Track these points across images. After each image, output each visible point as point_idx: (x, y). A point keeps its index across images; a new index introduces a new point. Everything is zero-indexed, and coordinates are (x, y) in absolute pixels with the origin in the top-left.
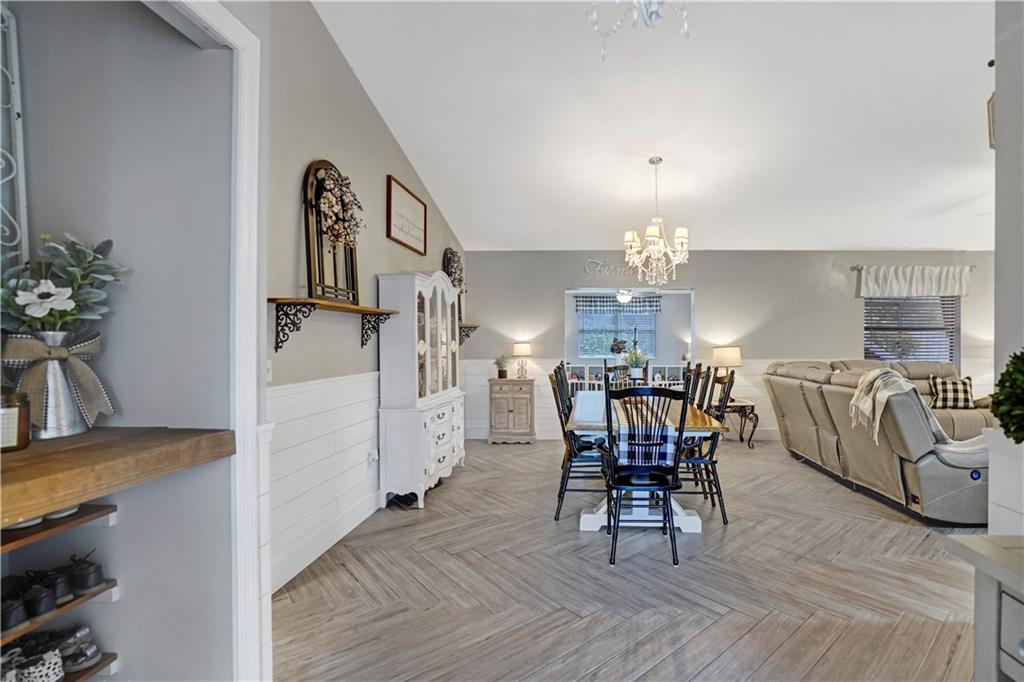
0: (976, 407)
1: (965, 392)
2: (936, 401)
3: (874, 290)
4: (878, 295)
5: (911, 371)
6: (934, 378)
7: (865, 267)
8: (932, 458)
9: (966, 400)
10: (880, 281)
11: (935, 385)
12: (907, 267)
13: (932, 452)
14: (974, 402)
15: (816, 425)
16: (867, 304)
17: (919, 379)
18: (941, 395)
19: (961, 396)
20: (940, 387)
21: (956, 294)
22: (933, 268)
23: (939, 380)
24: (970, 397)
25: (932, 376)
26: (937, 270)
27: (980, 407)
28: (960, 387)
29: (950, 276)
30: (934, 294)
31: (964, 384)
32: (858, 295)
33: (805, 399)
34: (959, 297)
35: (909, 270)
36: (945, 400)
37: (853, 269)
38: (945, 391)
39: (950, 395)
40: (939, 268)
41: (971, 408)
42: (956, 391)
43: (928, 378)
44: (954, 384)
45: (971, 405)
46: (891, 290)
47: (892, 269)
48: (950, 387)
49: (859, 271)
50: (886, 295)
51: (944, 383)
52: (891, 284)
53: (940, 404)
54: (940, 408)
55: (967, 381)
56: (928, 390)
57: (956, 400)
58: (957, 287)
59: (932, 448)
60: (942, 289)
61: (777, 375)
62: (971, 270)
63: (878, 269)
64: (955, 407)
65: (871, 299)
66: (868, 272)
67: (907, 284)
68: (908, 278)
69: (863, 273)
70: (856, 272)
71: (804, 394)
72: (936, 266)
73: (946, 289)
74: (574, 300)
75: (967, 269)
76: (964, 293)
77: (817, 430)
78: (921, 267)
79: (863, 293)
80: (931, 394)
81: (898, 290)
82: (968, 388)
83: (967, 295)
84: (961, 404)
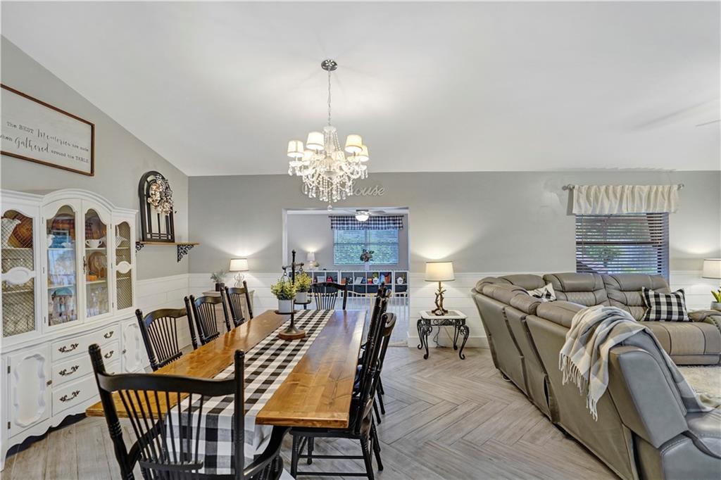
0: (691, 321)
1: (679, 305)
2: (649, 313)
3: (586, 208)
4: (590, 213)
5: (622, 283)
6: (646, 290)
7: (577, 187)
8: (685, 443)
9: (681, 313)
10: (592, 199)
11: (647, 297)
12: (617, 186)
13: (686, 434)
14: (689, 315)
15: (522, 355)
16: (578, 221)
17: (630, 291)
18: (654, 308)
19: (675, 309)
20: (652, 300)
21: (665, 211)
22: (642, 187)
23: (651, 293)
24: (684, 310)
25: (643, 288)
26: (646, 189)
27: (696, 321)
28: (674, 300)
29: (659, 194)
30: (643, 212)
31: (678, 297)
32: (570, 212)
33: (509, 327)
34: (667, 214)
35: (619, 189)
36: (658, 312)
37: (565, 188)
38: (658, 304)
39: (664, 308)
40: (648, 187)
41: (686, 321)
42: (669, 304)
43: (640, 290)
44: (668, 297)
45: (686, 317)
46: (602, 208)
47: (603, 188)
48: (663, 300)
49: (571, 190)
50: (597, 213)
51: (657, 296)
52: (602, 201)
53: (653, 316)
54: (652, 320)
55: (680, 294)
56: (640, 302)
57: (670, 313)
58: (666, 205)
59: (685, 428)
60: (652, 206)
61: (483, 294)
62: (679, 188)
63: (589, 188)
64: (668, 320)
65: (583, 216)
66: (580, 191)
67: (618, 202)
68: (618, 196)
69: (575, 192)
70: (567, 191)
71: (507, 321)
72: (645, 185)
73: (655, 206)
74: (330, 219)
75: (675, 187)
76: (673, 211)
77: (523, 360)
78: (631, 186)
79: (575, 211)
80: (643, 305)
81: (609, 207)
82: (682, 301)
83: (674, 212)
84: (675, 317)
